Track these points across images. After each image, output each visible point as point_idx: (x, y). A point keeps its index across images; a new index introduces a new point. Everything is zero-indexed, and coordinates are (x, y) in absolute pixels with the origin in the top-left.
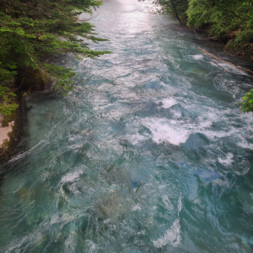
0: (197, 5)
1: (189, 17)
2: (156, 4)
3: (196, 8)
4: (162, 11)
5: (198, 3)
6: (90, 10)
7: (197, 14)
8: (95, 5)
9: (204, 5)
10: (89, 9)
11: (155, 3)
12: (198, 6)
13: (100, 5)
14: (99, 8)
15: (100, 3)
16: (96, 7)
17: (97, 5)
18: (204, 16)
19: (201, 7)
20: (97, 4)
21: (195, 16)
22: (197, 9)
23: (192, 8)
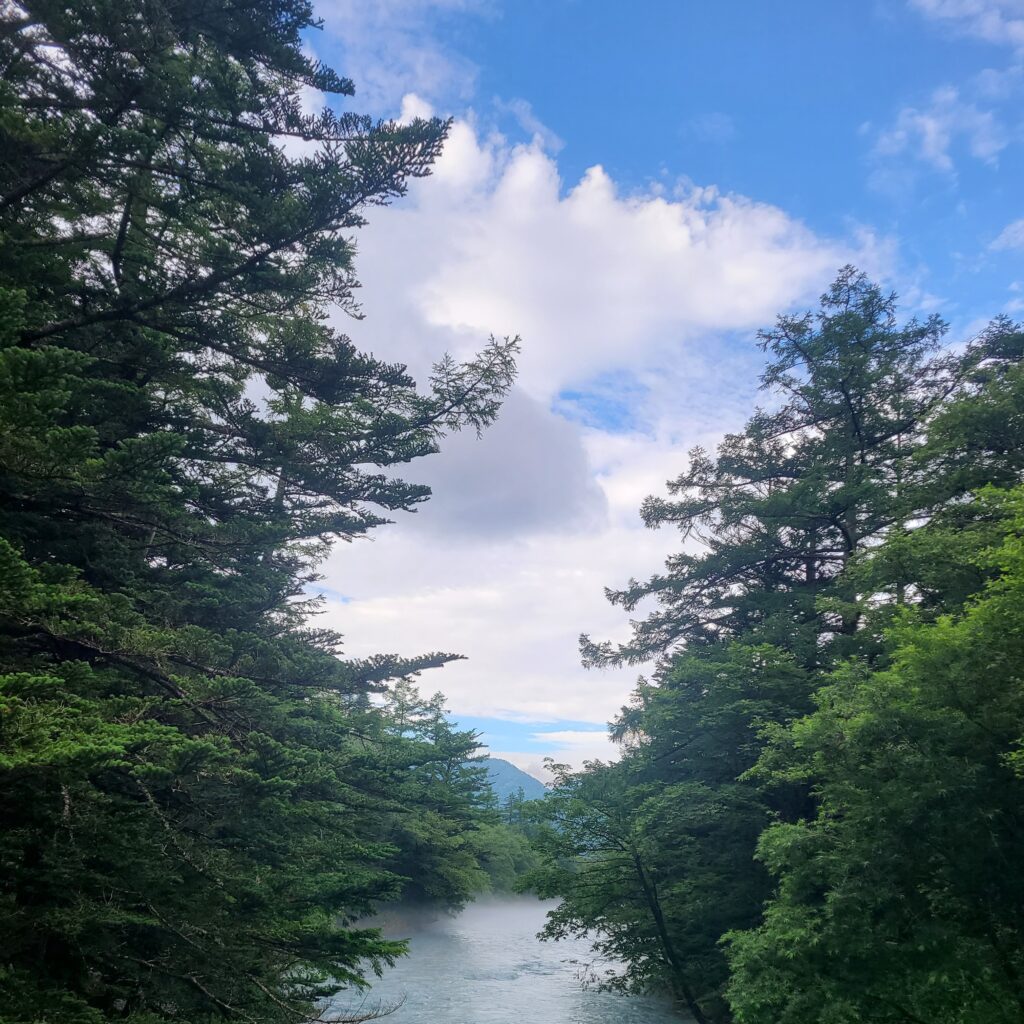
0: (761, 969)
1: (738, 1016)
2: (605, 951)
3: (759, 982)
4: (630, 982)
5: (764, 964)
6: (355, 973)
7: (765, 1006)
8: (381, 954)
9: (786, 973)
10: (353, 968)
11: (601, 948)
12: (767, 977)
13: (397, 954)
14: (392, 965)
15: (399, 948)
16: (382, 961)
17: (386, 955)
18: (795, 1013)
19: (779, 979)
20: (388, 953)
21: (760, 1012)
22: (764, 986)
23: (746, 982)
